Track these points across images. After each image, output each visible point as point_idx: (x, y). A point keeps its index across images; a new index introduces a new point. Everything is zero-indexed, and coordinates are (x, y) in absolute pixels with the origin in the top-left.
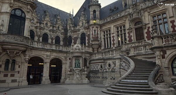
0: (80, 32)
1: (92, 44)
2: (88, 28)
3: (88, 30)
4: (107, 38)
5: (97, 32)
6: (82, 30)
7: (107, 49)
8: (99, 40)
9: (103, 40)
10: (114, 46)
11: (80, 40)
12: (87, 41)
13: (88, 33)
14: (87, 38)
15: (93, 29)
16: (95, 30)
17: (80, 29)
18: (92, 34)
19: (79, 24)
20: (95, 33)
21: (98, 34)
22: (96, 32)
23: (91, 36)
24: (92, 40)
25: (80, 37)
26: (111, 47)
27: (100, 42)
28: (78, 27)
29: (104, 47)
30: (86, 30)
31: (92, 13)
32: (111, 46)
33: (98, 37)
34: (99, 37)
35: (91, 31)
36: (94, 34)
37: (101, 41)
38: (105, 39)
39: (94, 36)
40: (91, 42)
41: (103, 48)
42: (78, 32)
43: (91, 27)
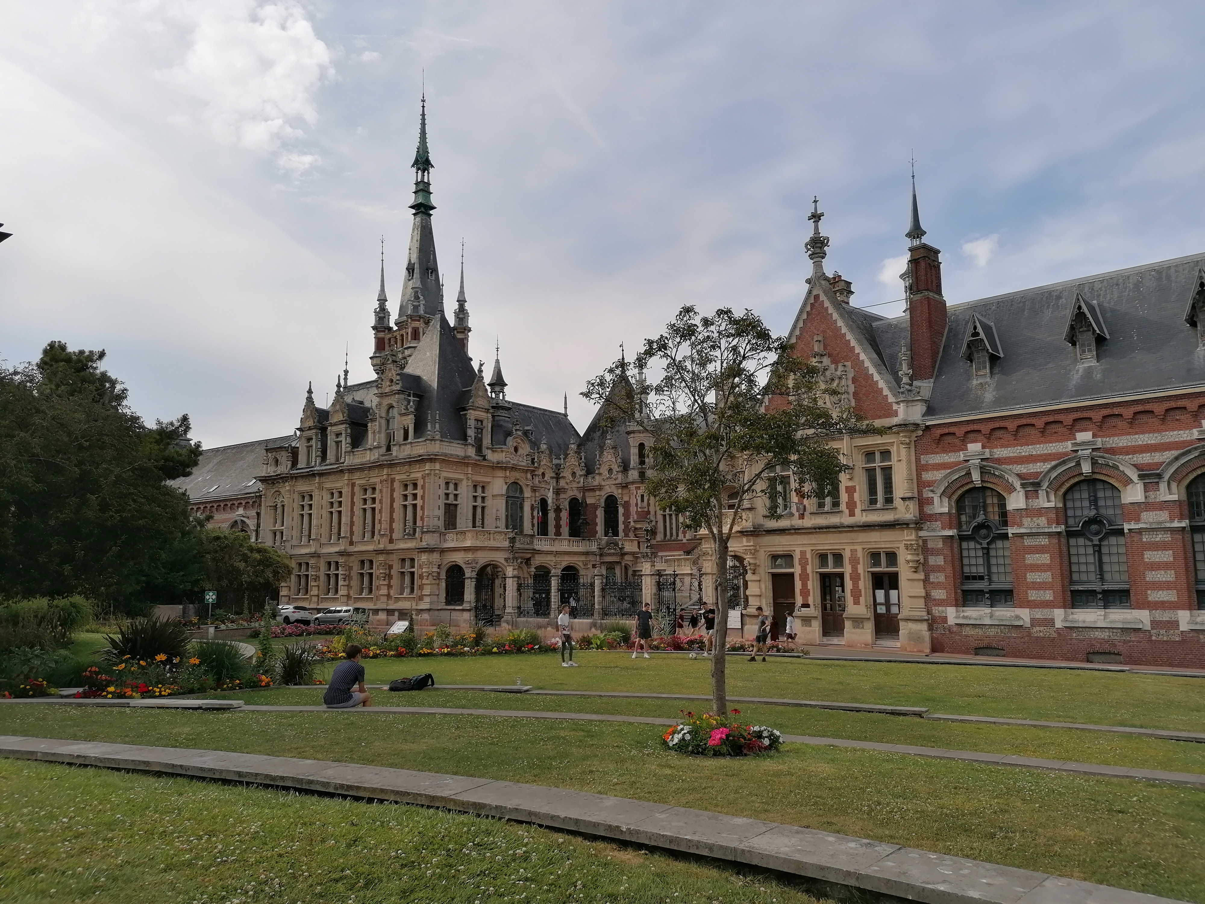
0: (604, 494)
1: (636, 529)
2: (625, 486)
3: (625, 491)
4: (671, 515)
5: (648, 500)
6: (610, 488)
7: (669, 541)
8: (652, 518)
9: (660, 518)
10: (685, 537)
11: (603, 512)
12: (621, 519)
13: (626, 499)
14: (621, 510)
15: (638, 491)
16: (642, 496)
17: (603, 483)
18: (637, 505)
19: (601, 471)
20: (642, 500)
21: (649, 504)
22: (646, 499)
23: (633, 510)
24: (635, 518)
25: (603, 505)
26: (679, 538)
27: (654, 523)
28: (597, 477)
29: (662, 536)
30: (620, 491)
31: (634, 452)
32: (677, 535)
33: (648, 512)
34: (652, 513)
35: (633, 497)
36: (639, 505)
37: (657, 522)
38: (664, 516)
39: (639, 510)
40: (632, 524)
41: (660, 537)
42: (598, 493)
43: (632, 487)
